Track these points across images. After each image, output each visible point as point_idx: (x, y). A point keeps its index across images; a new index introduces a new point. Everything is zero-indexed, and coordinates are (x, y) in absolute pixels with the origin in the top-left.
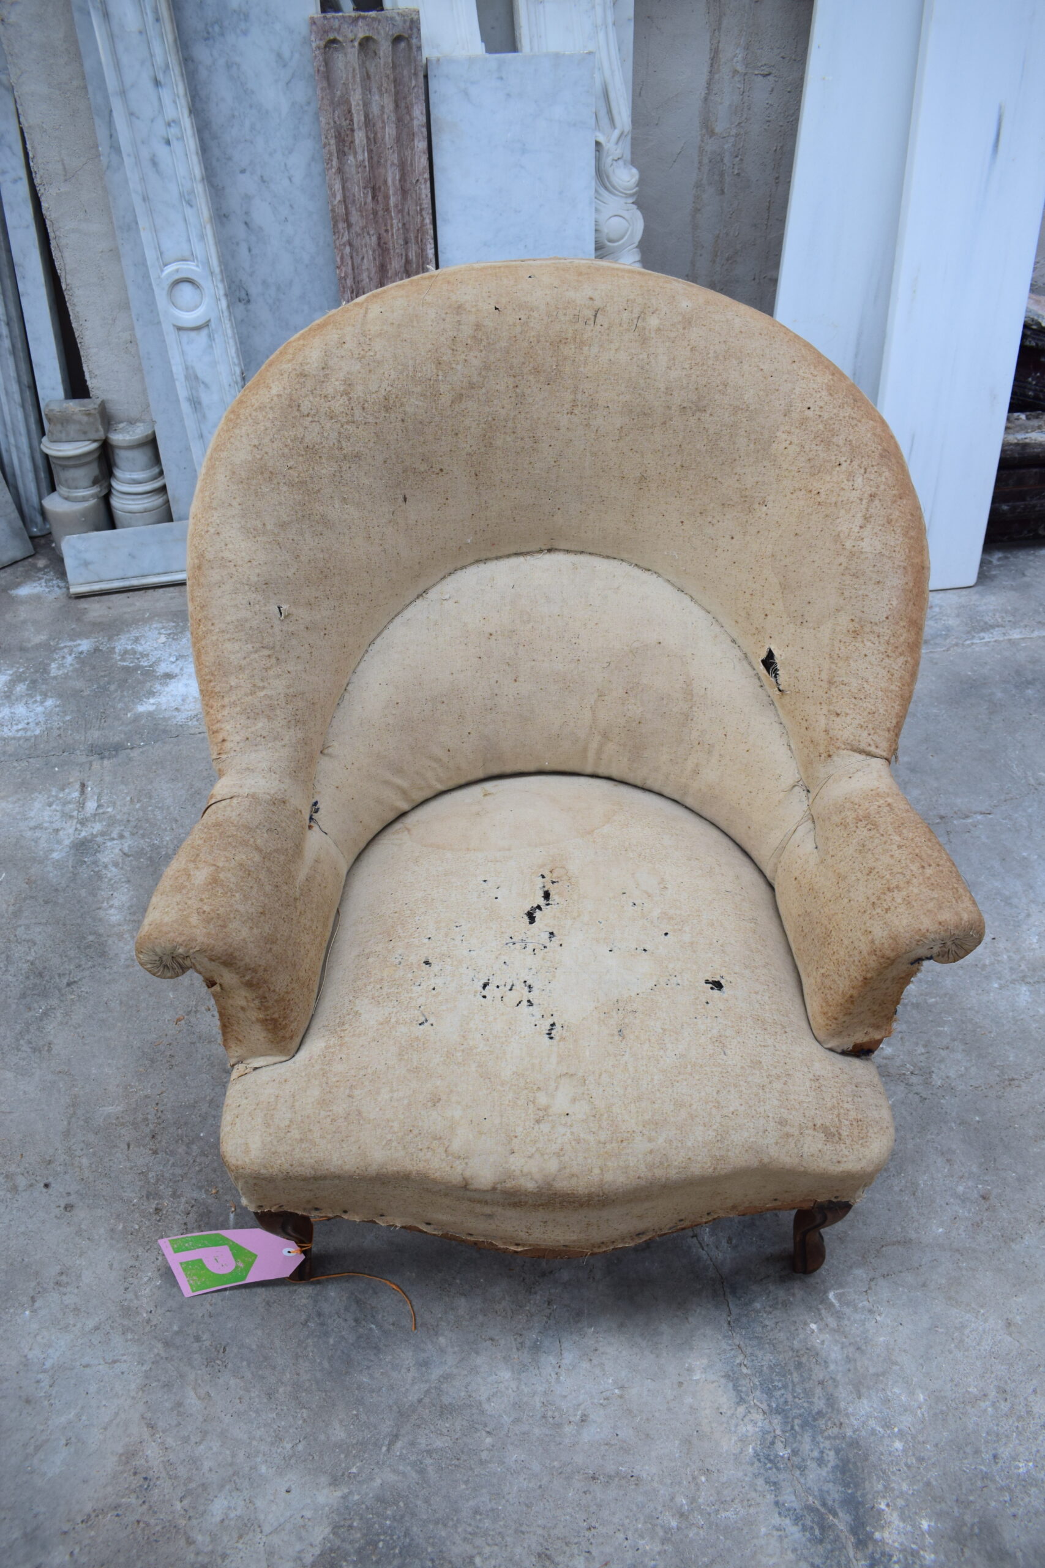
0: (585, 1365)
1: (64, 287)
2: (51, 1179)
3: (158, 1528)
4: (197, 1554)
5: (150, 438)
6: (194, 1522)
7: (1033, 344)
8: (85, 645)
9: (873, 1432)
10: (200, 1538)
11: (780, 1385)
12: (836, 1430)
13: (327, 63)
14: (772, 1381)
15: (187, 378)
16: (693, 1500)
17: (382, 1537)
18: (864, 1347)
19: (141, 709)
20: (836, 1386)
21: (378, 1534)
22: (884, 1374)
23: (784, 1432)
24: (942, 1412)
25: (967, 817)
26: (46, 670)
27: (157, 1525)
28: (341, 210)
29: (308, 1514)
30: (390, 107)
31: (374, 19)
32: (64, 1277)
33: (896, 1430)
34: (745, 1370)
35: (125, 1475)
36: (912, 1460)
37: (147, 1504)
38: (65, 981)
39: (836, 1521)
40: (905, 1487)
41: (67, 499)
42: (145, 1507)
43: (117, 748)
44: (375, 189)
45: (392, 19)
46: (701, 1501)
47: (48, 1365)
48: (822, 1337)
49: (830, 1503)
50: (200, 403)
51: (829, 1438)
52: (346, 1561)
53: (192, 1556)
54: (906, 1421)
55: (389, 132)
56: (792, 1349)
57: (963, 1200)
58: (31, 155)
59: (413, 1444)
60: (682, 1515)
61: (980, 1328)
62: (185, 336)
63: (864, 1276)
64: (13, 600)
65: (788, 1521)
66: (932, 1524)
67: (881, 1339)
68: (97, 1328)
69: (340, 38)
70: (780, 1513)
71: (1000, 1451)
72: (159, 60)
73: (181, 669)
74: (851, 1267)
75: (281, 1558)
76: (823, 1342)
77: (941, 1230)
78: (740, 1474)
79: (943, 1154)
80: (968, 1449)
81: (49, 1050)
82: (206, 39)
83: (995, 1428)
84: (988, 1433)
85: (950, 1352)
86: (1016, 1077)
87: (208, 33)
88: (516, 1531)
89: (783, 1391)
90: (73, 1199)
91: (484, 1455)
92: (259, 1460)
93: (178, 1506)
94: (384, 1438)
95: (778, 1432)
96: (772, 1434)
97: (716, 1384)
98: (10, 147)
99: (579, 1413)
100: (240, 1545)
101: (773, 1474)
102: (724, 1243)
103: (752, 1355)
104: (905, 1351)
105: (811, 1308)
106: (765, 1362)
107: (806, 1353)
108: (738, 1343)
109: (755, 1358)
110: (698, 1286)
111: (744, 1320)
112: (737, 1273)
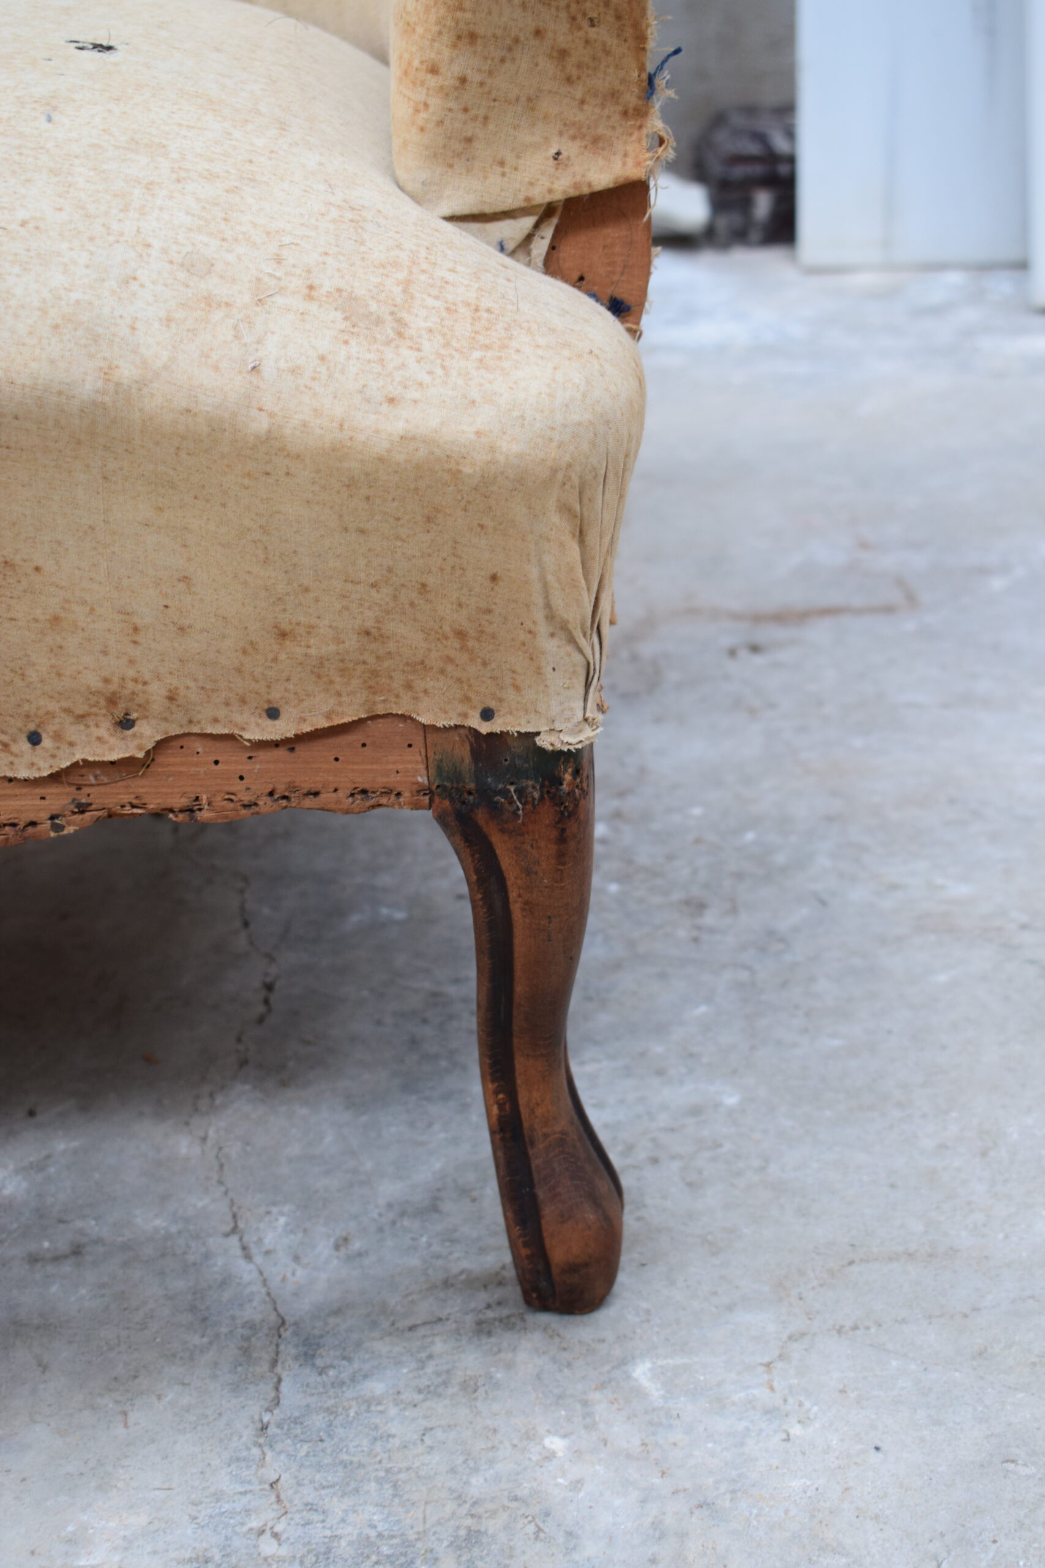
18: (725, 1503)
48: (575, 1471)
56: (460, 1499)
63: (771, 1328)
67: (796, 1484)
74: (730, 1308)
76: (577, 1485)
102: (324, 1248)
103: (310, 1507)
104: (876, 1517)
105: (560, 1397)
106: (349, 1529)
107: (505, 1508)
108: (275, 1477)
109: (315, 1517)
110: (196, 1340)
111: (318, 1421)
112: (337, 1312)
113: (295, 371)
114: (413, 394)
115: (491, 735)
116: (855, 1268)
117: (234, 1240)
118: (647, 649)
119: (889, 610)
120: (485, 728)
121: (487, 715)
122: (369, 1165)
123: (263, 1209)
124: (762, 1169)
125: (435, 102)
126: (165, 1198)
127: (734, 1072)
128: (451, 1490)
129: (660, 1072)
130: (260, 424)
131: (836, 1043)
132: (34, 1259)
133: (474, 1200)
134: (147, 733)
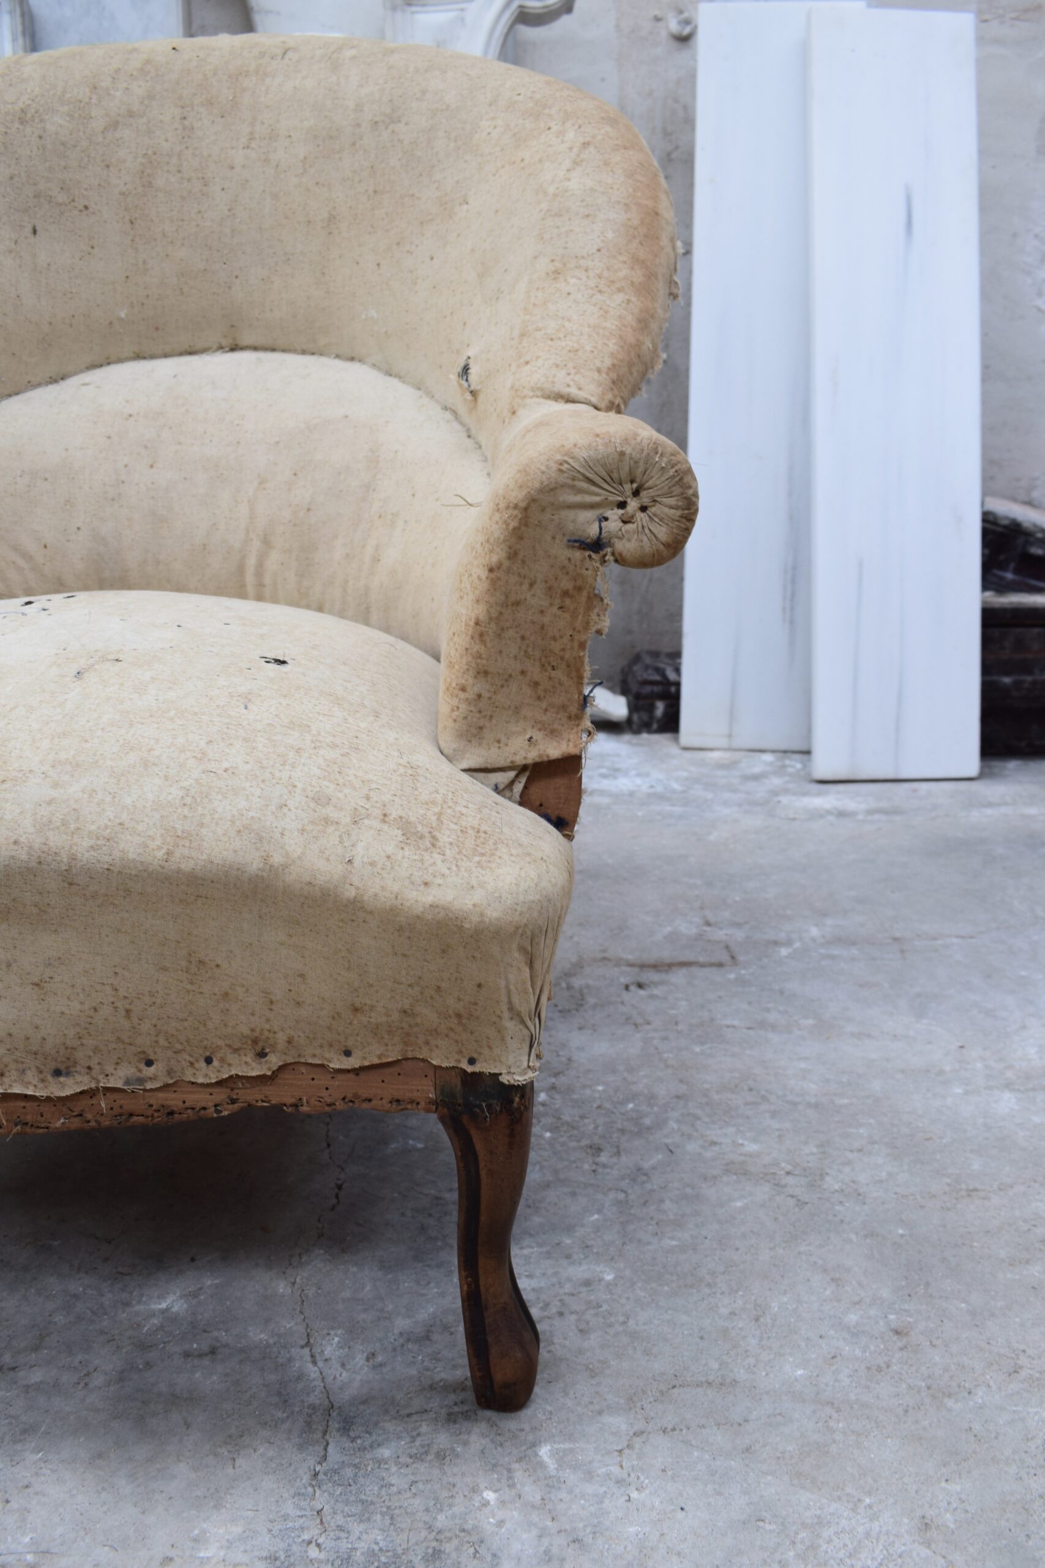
18: (589, 1540)
25: (935, 939)
34: (312, 1553)
48: (500, 1514)
56: (430, 1528)
57: (854, 1333)
61: (861, 1529)
63: (624, 1427)
67: (632, 1530)
74: (600, 1413)
76: (501, 1523)
77: (800, 1372)
79: (825, 1270)
86: (978, 1186)
102: (360, 1359)
103: (340, 1528)
104: (679, 1554)
105: (495, 1466)
106: (363, 1544)
107: (457, 1536)
108: (320, 1507)
109: (343, 1535)
110: (280, 1414)
111: (349, 1472)
112: (365, 1402)
113: (372, 864)
114: (439, 881)
115: (474, 1073)
116: (676, 1391)
117: (307, 1351)
118: (577, 982)
119: (720, 965)
120: (470, 1069)
121: (472, 1061)
122: (390, 1307)
123: (325, 1331)
124: (624, 1323)
125: (463, 706)
126: (267, 1321)
127: (612, 1259)
128: (425, 1523)
129: (568, 1257)
130: (351, 893)
131: (674, 1243)
132: (187, 1355)
133: (452, 1334)
134: (274, 1061)
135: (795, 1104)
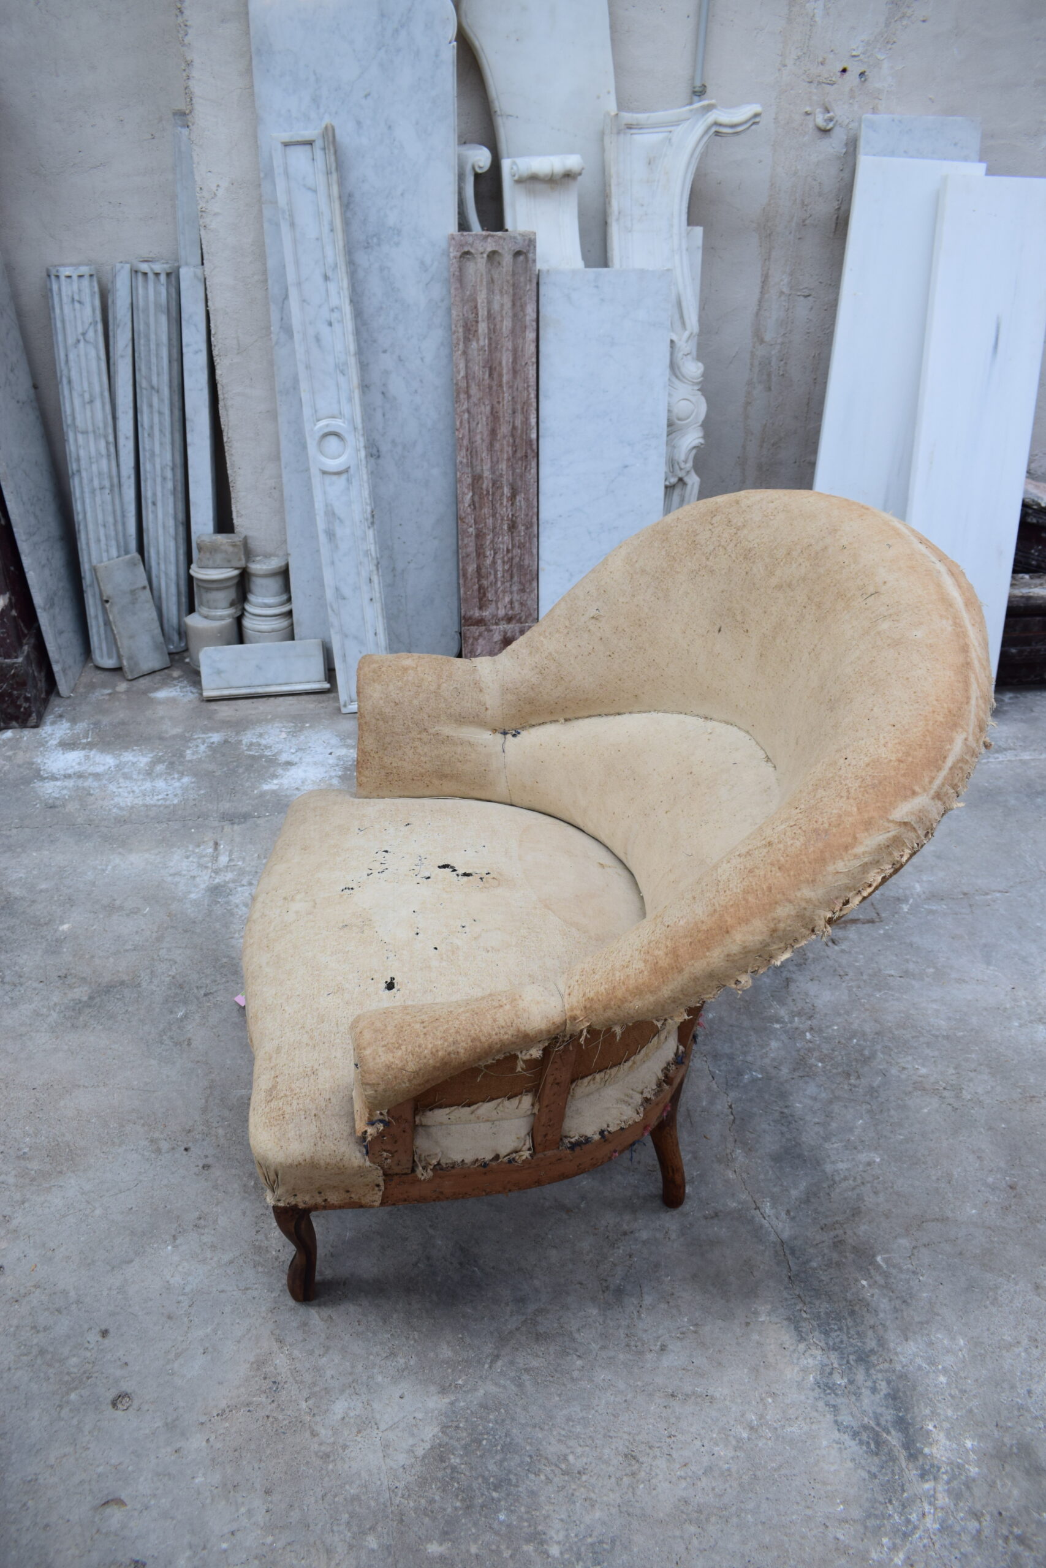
0: (663, 1306)
1: (225, 439)
2: (190, 1145)
3: (285, 1422)
4: (321, 1444)
5: (283, 569)
6: (318, 1418)
7: (1034, 521)
8: (216, 738)
9: (920, 1368)
10: (323, 1432)
11: (836, 1328)
12: (886, 1365)
13: (461, 269)
14: (829, 1324)
15: (326, 513)
16: (761, 1417)
17: (486, 1437)
18: (909, 1301)
19: (265, 787)
20: (886, 1331)
21: (482, 1434)
22: (927, 1322)
23: (840, 1365)
24: (981, 1355)
25: (987, 894)
26: (182, 755)
27: (284, 1419)
28: (463, 384)
29: (419, 1416)
30: (508, 305)
31: (500, 237)
32: (202, 1222)
33: (940, 1367)
34: (804, 1315)
35: (257, 1379)
36: (955, 1392)
37: (276, 1403)
38: (202, 992)
39: (889, 1438)
40: (950, 1413)
41: (206, 617)
42: (274, 1405)
43: (245, 817)
44: (492, 368)
45: (515, 238)
46: (768, 1417)
47: (188, 1289)
48: (871, 1291)
49: (883, 1423)
50: (334, 535)
51: (881, 1371)
52: (453, 1454)
53: (316, 1446)
54: (949, 1360)
55: (507, 325)
56: (846, 1300)
57: (993, 1188)
58: (213, 332)
59: (512, 1363)
60: (752, 1428)
61: (1012, 1290)
62: (328, 479)
63: (908, 1245)
64: (152, 701)
65: (846, 1437)
66: (975, 1443)
67: (924, 1295)
68: (231, 1262)
69: (472, 251)
70: (839, 1430)
71: (1034, 1387)
72: (330, 260)
73: (300, 759)
74: (896, 1237)
75: (396, 1450)
76: (872, 1295)
77: (974, 1211)
78: (803, 1398)
79: (973, 1152)
80: (1005, 1385)
81: (189, 1044)
82: (366, 248)
83: (1029, 1369)
84: (1022, 1373)
85: (986, 1307)
86: (1035, 1094)
87: (368, 243)
88: (605, 1436)
89: (838, 1333)
90: (209, 1161)
91: (576, 1374)
92: (375, 1371)
93: (304, 1405)
94: (487, 1357)
95: (836, 1365)
96: (830, 1367)
97: (779, 1325)
98: (196, 326)
99: (659, 1343)
100: (359, 1439)
101: (832, 1399)
102: (783, 1215)
105: (861, 1268)
107: (858, 1302)
112: (795, 1238)
116: (924, 1224)
117: (758, 1211)
119: (872, 922)
123: (761, 1200)
127: (876, 1148)
129: (855, 1148)
135: (937, 1037)
